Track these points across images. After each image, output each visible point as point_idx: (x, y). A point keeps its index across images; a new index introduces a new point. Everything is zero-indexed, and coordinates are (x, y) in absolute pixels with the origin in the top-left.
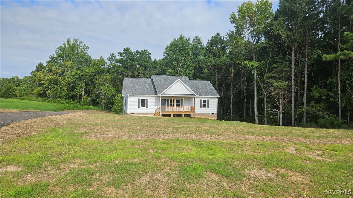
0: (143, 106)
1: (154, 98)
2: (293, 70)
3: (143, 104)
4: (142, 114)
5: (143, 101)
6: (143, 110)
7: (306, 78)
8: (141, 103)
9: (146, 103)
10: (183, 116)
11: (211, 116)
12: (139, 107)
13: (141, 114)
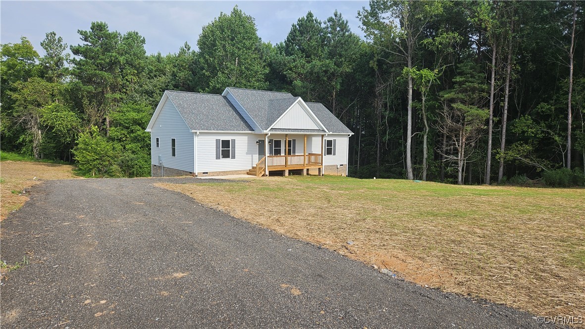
0: (226, 155)
1: (245, 138)
2: (493, 89)
3: (226, 150)
4: (224, 172)
5: (226, 144)
6: (226, 164)
7: (506, 104)
8: (221, 149)
9: (230, 149)
10: (305, 173)
11: (339, 170)
12: (218, 158)
13: (222, 172)
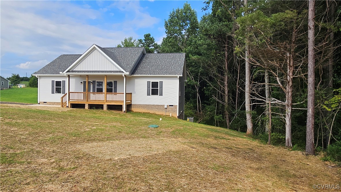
1: (73, 80)
3: (58, 88)
6: (58, 98)
8: (55, 87)
10: (105, 107)
11: (168, 110)
12: (53, 93)
13: (56, 103)
